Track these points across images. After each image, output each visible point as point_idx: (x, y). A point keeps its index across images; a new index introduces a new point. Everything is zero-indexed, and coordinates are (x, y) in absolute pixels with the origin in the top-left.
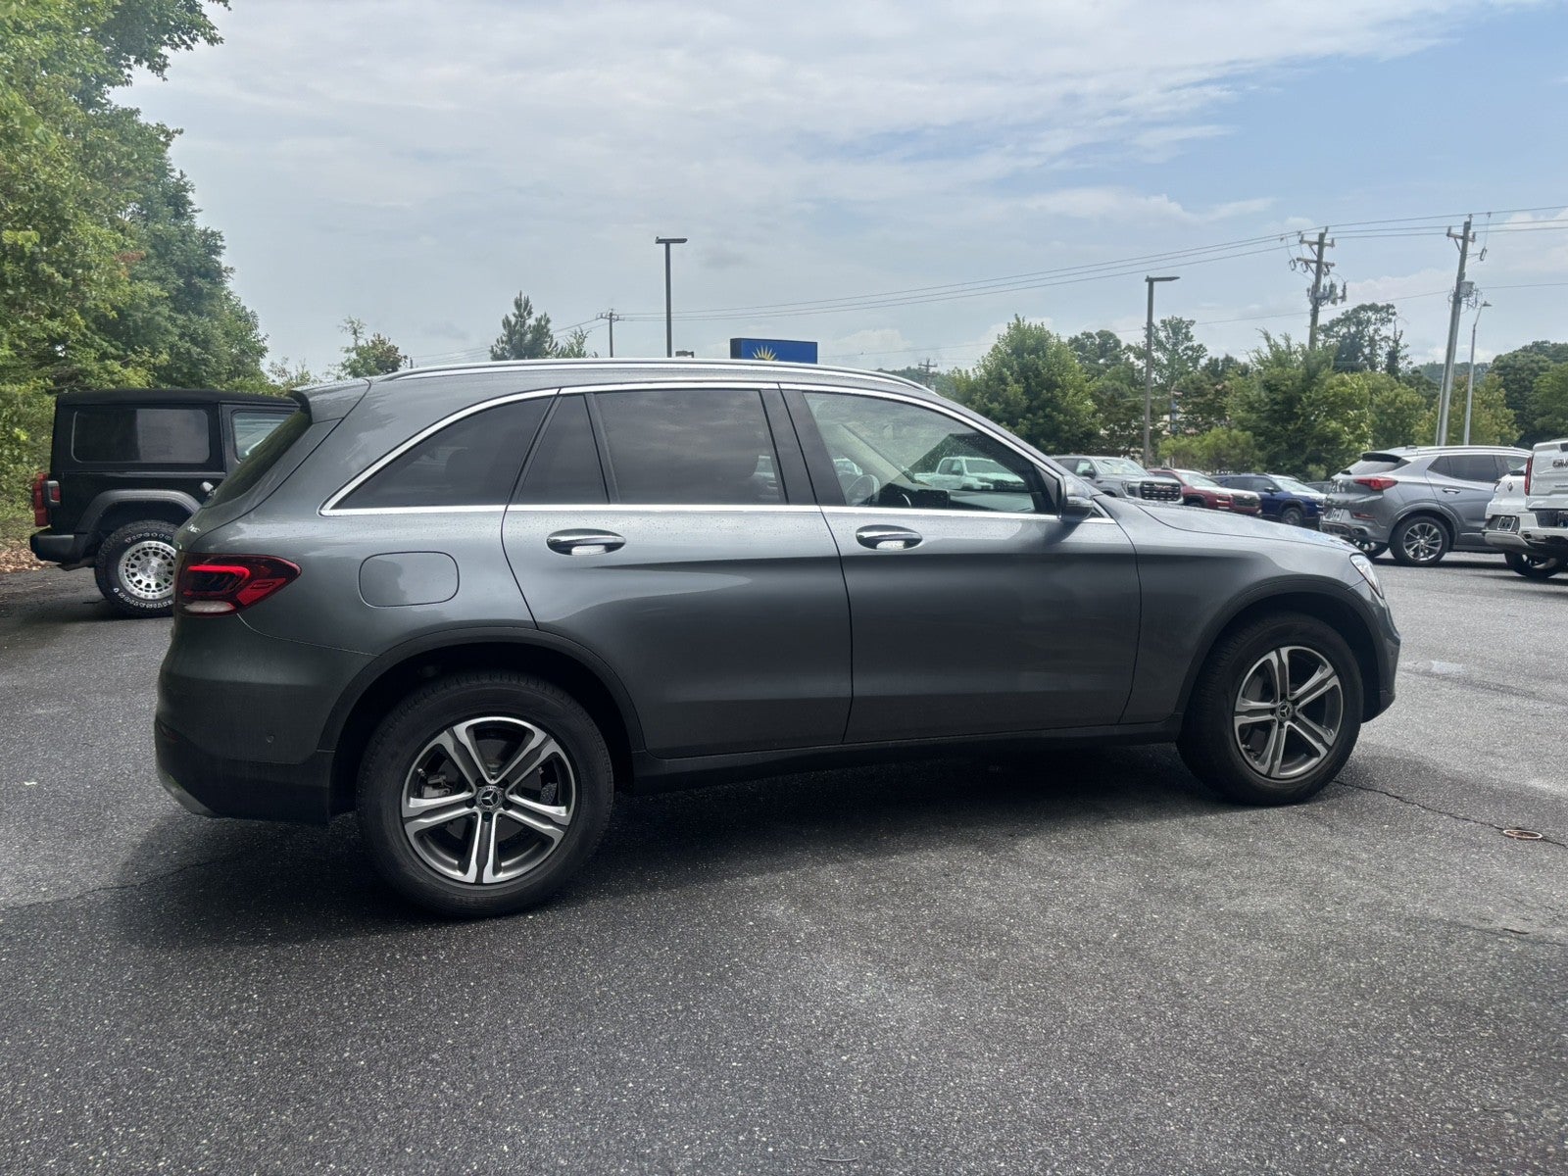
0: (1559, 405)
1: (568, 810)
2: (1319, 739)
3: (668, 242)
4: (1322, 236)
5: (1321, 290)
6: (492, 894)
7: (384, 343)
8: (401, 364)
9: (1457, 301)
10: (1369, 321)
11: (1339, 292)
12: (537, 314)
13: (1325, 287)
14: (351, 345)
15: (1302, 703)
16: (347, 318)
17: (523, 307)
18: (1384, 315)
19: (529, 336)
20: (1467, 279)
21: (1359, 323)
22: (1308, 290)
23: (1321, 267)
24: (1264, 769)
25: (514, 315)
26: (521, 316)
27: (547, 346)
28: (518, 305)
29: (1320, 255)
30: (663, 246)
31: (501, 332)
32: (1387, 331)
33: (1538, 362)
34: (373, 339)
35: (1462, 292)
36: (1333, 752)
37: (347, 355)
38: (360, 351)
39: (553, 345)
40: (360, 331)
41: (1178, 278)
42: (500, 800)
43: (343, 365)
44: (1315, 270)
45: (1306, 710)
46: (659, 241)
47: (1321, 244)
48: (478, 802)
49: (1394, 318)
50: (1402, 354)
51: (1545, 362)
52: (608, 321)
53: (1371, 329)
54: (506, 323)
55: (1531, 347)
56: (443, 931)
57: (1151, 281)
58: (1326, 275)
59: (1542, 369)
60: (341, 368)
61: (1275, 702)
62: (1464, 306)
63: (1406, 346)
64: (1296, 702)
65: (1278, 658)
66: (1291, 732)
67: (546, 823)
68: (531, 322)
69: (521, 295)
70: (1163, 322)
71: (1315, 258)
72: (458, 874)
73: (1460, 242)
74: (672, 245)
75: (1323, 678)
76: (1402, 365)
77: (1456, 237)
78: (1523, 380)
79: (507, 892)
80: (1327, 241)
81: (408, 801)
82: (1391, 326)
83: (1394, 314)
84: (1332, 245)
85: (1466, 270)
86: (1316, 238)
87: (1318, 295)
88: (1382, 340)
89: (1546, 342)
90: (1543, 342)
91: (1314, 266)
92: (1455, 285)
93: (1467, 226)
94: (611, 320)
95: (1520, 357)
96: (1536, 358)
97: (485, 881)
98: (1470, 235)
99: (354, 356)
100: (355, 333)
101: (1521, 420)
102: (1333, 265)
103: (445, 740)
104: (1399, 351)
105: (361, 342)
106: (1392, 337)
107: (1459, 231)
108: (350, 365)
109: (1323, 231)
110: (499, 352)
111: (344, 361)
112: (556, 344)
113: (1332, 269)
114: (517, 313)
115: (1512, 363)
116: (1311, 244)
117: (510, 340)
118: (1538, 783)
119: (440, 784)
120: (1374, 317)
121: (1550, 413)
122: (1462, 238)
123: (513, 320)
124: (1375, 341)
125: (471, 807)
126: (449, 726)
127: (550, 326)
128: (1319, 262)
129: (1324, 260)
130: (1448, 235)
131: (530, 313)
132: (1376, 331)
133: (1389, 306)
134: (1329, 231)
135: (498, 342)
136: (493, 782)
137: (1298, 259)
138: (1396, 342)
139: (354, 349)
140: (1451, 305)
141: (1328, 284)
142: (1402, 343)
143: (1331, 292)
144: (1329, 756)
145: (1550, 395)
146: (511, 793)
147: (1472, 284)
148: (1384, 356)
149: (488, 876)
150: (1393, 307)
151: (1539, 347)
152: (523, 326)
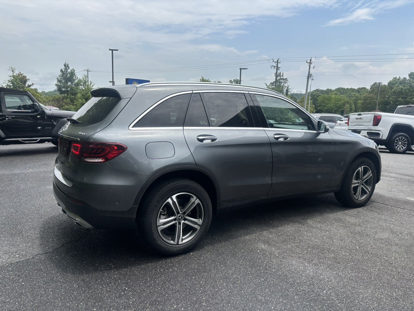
0: (323, 104)
1: (201, 220)
2: (368, 189)
3: (112, 50)
4: (278, 60)
5: (278, 74)
6: (182, 247)
7: (22, 75)
8: (27, 81)
9: (308, 79)
10: (282, 82)
11: (282, 75)
12: (71, 68)
13: (278, 73)
14: (12, 75)
15: (364, 181)
16: (10, 67)
17: (66, 66)
18: (285, 81)
19: (69, 75)
20: (310, 73)
21: (280, 83)
22: (275, 74)
23: (278, 68)
24: (357, 198)
25: (64, 68)
26: (66, 69)
27: (74, 78)
28: (65, 65)
29: (277, 65)
30: (111, 51)
31: (60, 73)
32: (286, 85)
33: (318, 94)
34: (18, 73)
35: (309, 76)
36: (370, 192)
37: (10, 78)
38: (14, 76)
39: (76, 78)
40: (15, 71)
41: (247, 69)
42: (183, 218)
43: (9, 81)
44: (276, 69)
45: (365, 182)
46: (110, 50)
47: (277, 62)
48: (177, 219)
49: (287, 82)
50: (289, 91)
51: (320, 94)
52: (87, 72)
53: (282, 84)
54: (61, 71)
55: (316, 90)
56: (169, 260)
57: (241, 69)
58: (278, 70)
59: (319, 95)
60: (8, 82)
61: (359, 180)
62: (310, 80)
63: (290, 89)
64: (363, 180)
65: (361, 169)
66: (362, 188)
67: (195, 225)
68: (69, 71)
69: (66, 62)
70: (234, 80)
71: (276, 66)
72: (172, 242)
73: (309, 64)
74: (114, 51)
75: (370, 174)
76: (289, 93)
77: (308, 63)
78: (315, 98)
79: (185, 246)
80: (279, 62)
81: (159, 221)
82: (287, 84)
83: (287, 81)
84: (280, 63)
85: (310, 71)
86: (276, 61)
87: (277, 75)
88: (285, 87)
89: (319, 89)
90: (318, 89)
91: (276, 68)
92: (308, 74)
93: (311, 60)
94: (88, 71)
95: (314, 93)
96: (317, 93)
97: (179, 244)
98: (311, 62)
99: (12, 78)
100: (13, 71)
101: (316, 108)
102: (280, 68)
103: (169, 200)
104: (288, 90)
105: (15, 74)
106: (287, 86)
107: (309, 61)
108: (11, 81)
109: (278, 59)
110: (59, 79)
111: (9, 79)
112: (77, 77)
113: (280, 69)
114: (65, 68)
115: (312, 94)
116: (275, 62)
117: (63, 76)
118: (408, 198)
119: (165, 214)
120: (283, 81)
121: (321, 106)
122: (309, 63)
123: (64, 70)
124: (283, 87)
125: (175, 221)
126: (170, 196)
127: (75, 72)
128: (277, 67)
129: (278, 66)
130: (307, 62)
131: (69, 68)
132: (284, 85)
133: (286, 79)
134: (279, 59)
135: (59, 76)
136: (182, 212)
137: (272, 66)
138: (288, 87)
139: (12, 76)
140: (307, 79)
141: (279, 73)
142: (289, 88)
143: (280, 74)
144: (370, 193)
145: (321, 102)
146: (186, 216)
147: (311, 74)
148: (285, 91)
149: (180, 242)
150: (287, 79)
151: (318, 90)
152: (67, 72)
